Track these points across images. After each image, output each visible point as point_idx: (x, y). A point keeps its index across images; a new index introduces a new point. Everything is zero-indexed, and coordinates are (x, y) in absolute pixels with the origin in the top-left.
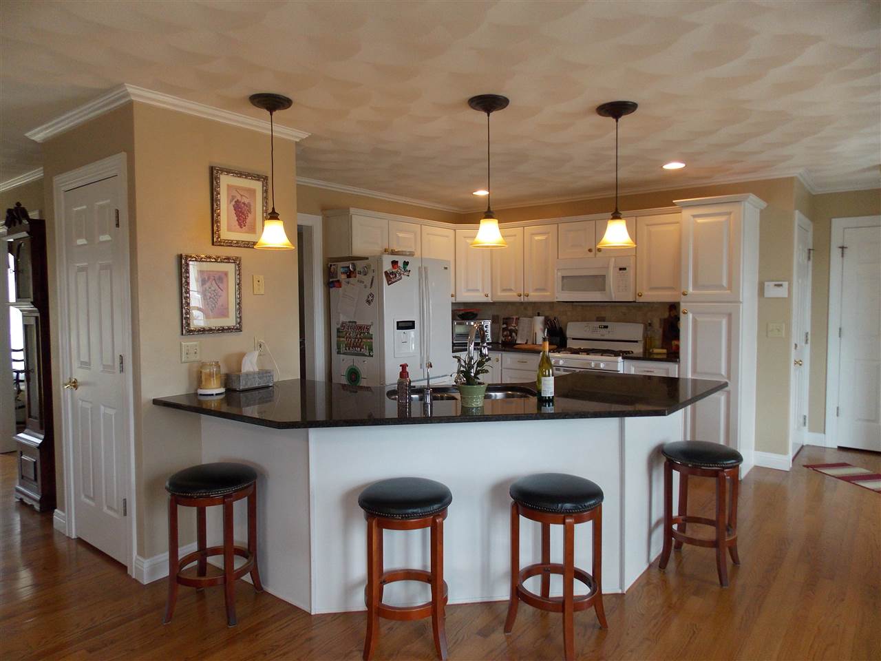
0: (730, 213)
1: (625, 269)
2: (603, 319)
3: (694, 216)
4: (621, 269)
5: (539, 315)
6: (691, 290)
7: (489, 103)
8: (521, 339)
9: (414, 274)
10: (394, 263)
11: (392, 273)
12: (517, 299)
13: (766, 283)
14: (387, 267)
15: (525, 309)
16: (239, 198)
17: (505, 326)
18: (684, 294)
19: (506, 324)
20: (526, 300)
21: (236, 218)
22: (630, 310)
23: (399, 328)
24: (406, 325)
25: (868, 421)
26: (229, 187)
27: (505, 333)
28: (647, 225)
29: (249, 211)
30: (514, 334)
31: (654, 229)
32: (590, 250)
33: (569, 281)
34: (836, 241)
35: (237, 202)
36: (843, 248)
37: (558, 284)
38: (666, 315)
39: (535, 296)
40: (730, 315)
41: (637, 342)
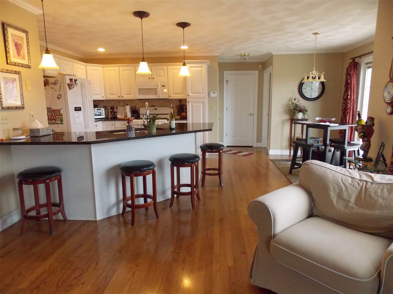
0: (202, 67)
1: (164, 86)
2: (154, 106)
3: (191, 67)
4: (163, 86)
5: (127, 105)
6: (191, 94)
7: (141, 14)
8: (119, 116)
9: (79, 85)
10: (71, 80)
11: (70, 84)
12: (118, 98)
13: (211, 92)
14: (68, 81)
15: (119, 103)
16: (16, 41)
17: (112, 110)
18: (188, 96)
19: (112, 109)
20: (122, 98)
21: (16, 51)
22: (165, 102)
23: (76, 110)
24: (78, 109)
26: (12, 35)
27: (112, 113)
28: (172, 69)
29: (21, 48)
30: (116, 113)
31: (174, 71)
32: (150, 78)
33: (141, 91)
34: (225, 79)
35: (16, 43)
36: (227, 81)
37: (137, 91)
38: (178, 104)
39: (126, 97)
40: (203, 103)
41: (168, 114)
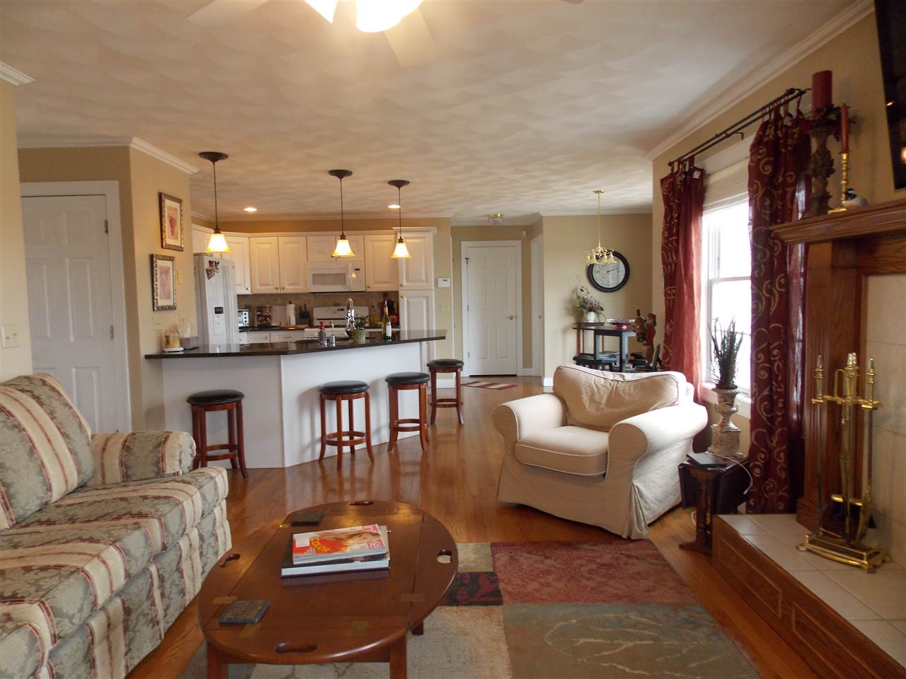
0: (424, 238)
1: (358, 270)
2: (338, 305)
4: (356, 270)
5: (290, 303)
6: (405, 283)
7: (340, 173)
8: (275, 322)
9: (221, 271)
10: (211, 263)
11: (210, 270)
12: (274, 292)
13: (439, 279)
14: (207, 266)
15: (275, 299)
17: (259, 313)
18: (401, 286)
19: (261, 312)
20: (282, 292)
22: (361, 297)
23: (216, 313)
24: (219, 311)
25: (483, 358)
27: (260, 318)
28: (372, 241)
30: (268, 319)
31: (375, 244)
32: (332, 257)
33: (318, 278)
34: (463, 256)
36: (467, 259)
37: (310, 278)
38: (382, 300)
39: (289, 289)
40: (427, 297)
